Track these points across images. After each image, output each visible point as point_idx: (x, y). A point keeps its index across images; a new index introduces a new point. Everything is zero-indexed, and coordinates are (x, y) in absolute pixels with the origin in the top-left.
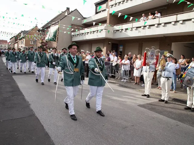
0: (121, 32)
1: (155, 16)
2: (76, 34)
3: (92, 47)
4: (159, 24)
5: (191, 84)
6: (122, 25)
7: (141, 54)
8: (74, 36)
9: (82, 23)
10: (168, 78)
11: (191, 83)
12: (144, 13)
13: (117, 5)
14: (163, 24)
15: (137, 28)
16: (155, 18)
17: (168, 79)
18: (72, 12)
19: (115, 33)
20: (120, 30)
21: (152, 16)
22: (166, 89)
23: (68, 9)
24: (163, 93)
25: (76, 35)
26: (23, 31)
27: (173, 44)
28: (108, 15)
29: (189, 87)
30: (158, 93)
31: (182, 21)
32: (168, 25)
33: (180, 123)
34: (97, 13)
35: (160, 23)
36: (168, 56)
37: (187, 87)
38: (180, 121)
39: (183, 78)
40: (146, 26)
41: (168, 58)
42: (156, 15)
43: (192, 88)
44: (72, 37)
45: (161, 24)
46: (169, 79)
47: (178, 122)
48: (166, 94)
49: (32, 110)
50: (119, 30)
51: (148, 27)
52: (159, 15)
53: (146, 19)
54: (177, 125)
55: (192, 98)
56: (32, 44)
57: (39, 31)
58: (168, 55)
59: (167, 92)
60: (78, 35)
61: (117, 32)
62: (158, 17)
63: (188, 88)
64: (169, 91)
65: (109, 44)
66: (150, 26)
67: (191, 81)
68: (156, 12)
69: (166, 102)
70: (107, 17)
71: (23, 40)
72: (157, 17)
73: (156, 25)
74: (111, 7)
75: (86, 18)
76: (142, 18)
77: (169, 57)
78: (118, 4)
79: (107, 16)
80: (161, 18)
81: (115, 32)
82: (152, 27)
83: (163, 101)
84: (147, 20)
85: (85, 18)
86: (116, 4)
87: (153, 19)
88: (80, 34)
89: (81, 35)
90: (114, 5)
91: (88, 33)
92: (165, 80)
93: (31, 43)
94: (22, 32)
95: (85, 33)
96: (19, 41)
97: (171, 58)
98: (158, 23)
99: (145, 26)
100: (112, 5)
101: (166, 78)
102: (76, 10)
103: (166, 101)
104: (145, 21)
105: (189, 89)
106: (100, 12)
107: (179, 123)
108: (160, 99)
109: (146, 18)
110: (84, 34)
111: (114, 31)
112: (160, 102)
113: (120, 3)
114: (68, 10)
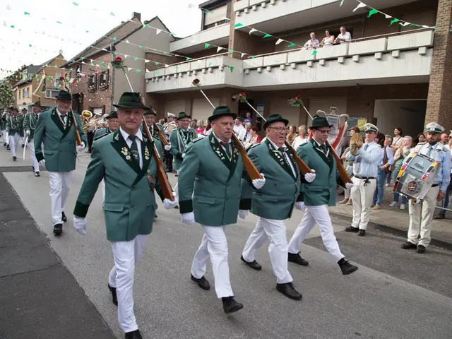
0: (260, 73)
1: (339, 40)
2: (157, 75)
3: (194, 106)
4: (347, 57)
5: (417, 192)
6: (263, 56)
7: (306, 125)
8: (150, 79)
9: (171, 50)
10: (367, 179)
11: (416, 190)
12: (314, 31)
13: (252, 11)
14: (356, 58)
15: (298, 63)
16: (339, 44)
17: (367, 182)
18: (147, 22)
19: (248, 74)
20: (259, 70)
21: (332, 37)
22: (363, 203)
23: (137, 16)
24: (355, 213)
25: (157, 79)
26: (27, 65)
27: (377, 102)
28: (231, 33)
29: (412, 198)
30: (343, 212)
31: (398, 51)
32: (367, 60)
33: (394, 278)
34: (205, 27)
35: (349, 54)
36: (368, 128)
37: (409, 197)
38: (393, 273)
39: (398, 179)
40: (318, 61)
41: (367, 135)
42: (340, 36)
43: (418, 201)
44: (146, 81)
45: (350, 57)
46: (370, 180)
47: (389, 276)
48: (363, 214)
49: (55, 253)
50: (256, 69)
51: (322, 62)
52: (347, 36)
53: (318, 46)
54: (388, 284)
55: (418, 223)
56: (51, 97)
57: (67, 66)
58: (367, 126)
59: (365, 211)
60: (161, 77)
61: (253, 73)
62: (344, 41)
63: (410, 201)
64: (369, 208)
65: (233, 100)
66: (327, 60)
67: (418, 185)
68: (341, 29)
69: (363, 233)
70: (230, 38)
71: (28, 89)
72: (342, 40)
73: (340, 60)
74: (238, 13)
75: (179, 39)
76: (309, 42)
77: (369, 132)
78: (254, 8)
79: (228, 35)
80: (351, 44)
81: (247, 72)
82: (330, 63)
83: (356, 230)
84: (321, 46)
85: (177, 39)
86: (250, 8)
87: (334, 44)
88: (166, 76)
89: (168, 77)
90: (246, 10)
91: (184, 73)
92: (361, 182)
93: (48, 95)
94: (25, 68)
95: (178, 74)
96: (18, 91)
97: (373, 133)
98: (345, 54)
99: (315, 61)
100: (242, 11)
101: (364, 178)
102: (156, 18)
103: (361, 230)
104: (315, 48)
105: (412, 203)
106: (213, 25)
107: (391, 278)
108: (348, 227)
109: (317, 41)
110: (175, 75)
111: (244, 70)
112: (349, 233)
113: (259, 5)
114: (136, 19)
